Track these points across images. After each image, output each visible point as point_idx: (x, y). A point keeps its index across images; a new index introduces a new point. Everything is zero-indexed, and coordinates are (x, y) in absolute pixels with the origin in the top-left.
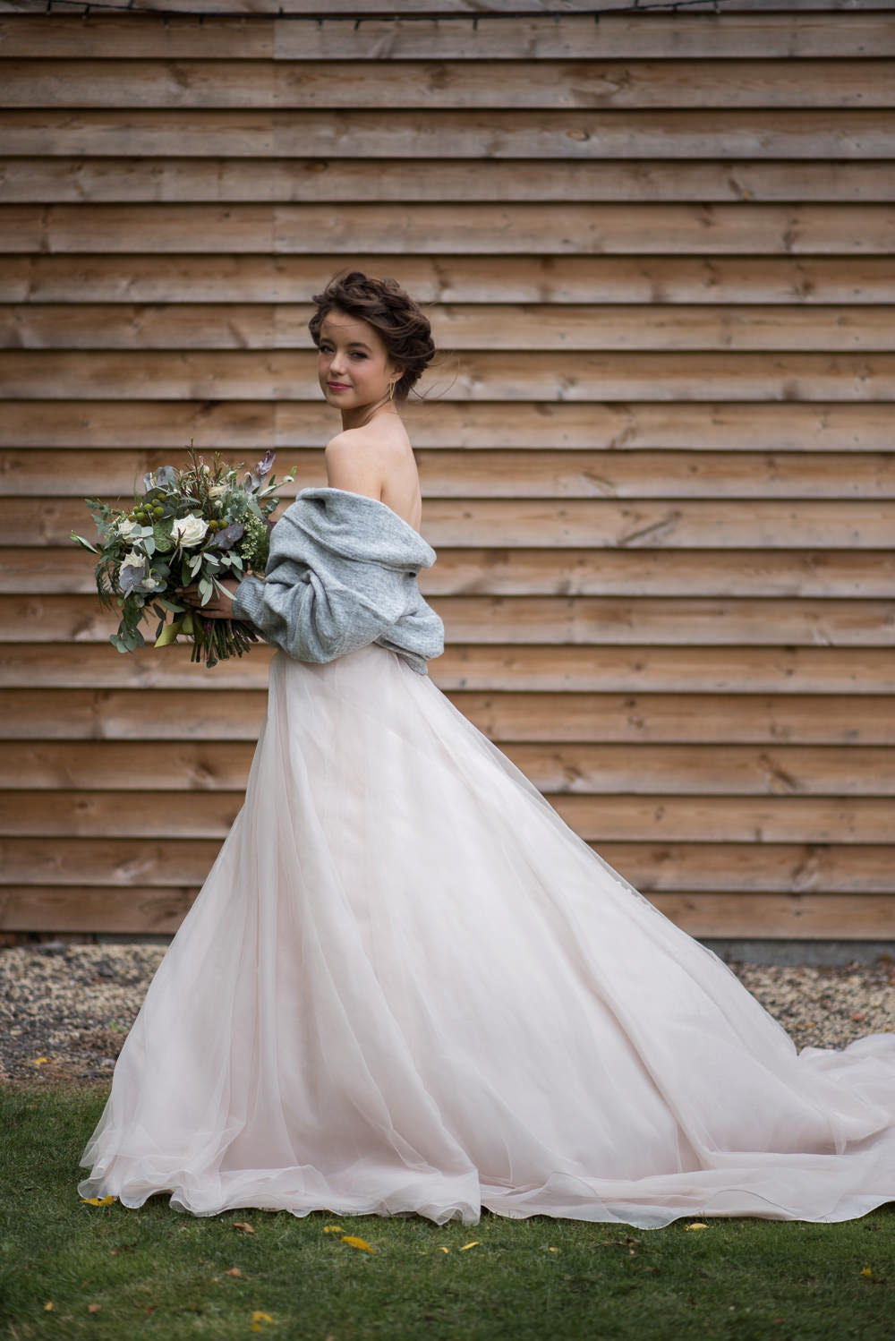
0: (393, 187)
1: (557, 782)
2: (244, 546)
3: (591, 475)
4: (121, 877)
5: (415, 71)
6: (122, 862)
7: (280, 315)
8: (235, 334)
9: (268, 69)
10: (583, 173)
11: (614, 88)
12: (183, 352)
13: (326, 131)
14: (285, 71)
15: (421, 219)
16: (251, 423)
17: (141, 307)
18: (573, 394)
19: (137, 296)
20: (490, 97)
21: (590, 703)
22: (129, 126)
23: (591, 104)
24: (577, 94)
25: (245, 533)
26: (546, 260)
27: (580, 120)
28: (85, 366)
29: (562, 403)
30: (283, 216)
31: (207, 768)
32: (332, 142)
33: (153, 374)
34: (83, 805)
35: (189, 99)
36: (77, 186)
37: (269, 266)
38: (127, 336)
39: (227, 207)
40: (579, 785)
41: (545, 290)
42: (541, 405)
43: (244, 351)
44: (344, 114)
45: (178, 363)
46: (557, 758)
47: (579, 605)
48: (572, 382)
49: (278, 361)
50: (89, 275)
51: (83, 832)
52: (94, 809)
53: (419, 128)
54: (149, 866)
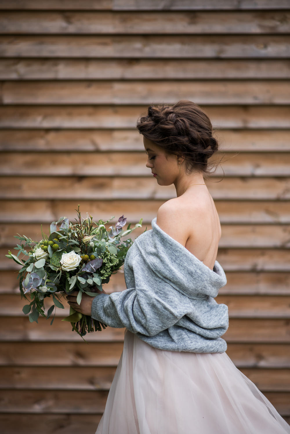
0: (170, 71)
1: (251, 362)
2: (102, 272)
3: (268, 212)
4: (37, 408)
5: (181, 16)
6: (37, 401)
7: (117, 134)
8: (94, 143)
9: (110, 15)
10: (264, 66)
11: (278, 23)
12: (68, 152)
13: (138, 45)
14: (118, 16)
15: (185, 88)
16: (101, 186)
17: (48, 130)
18: (259, 172)
19: (47, 124)
20: (218, 28)
21: (267, 323)
22: (42, 43)
23: (267, 31)
24: (260, 26)
25: (104, 264)
26: (245, 107)
27: (262, 40)
28: (20, 159)
29: (253, 177)
30: (118, 86)
31: (80, 355)
32: (140, 50)
33: (54, 163)
34: (18, 373)
35: (72, 29)
36: (16, 71)
37: (110, 110)
38: (41, 144)
39: (90, 82)
40: (263, 364)
41: (245, 121)
42: (243, 178)
43: (98, 151)
44: (147, 37)
45: (65, 158)
46: (251, 350)
47: (262, 276)
48: (258, 166)
49: (115, 157)
50: (23, 116)
51: (19, 386)
52: (24, 374)
53: (183, 43)
54: (51, 403)
